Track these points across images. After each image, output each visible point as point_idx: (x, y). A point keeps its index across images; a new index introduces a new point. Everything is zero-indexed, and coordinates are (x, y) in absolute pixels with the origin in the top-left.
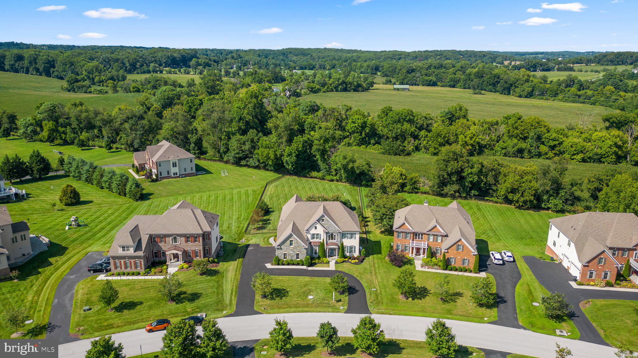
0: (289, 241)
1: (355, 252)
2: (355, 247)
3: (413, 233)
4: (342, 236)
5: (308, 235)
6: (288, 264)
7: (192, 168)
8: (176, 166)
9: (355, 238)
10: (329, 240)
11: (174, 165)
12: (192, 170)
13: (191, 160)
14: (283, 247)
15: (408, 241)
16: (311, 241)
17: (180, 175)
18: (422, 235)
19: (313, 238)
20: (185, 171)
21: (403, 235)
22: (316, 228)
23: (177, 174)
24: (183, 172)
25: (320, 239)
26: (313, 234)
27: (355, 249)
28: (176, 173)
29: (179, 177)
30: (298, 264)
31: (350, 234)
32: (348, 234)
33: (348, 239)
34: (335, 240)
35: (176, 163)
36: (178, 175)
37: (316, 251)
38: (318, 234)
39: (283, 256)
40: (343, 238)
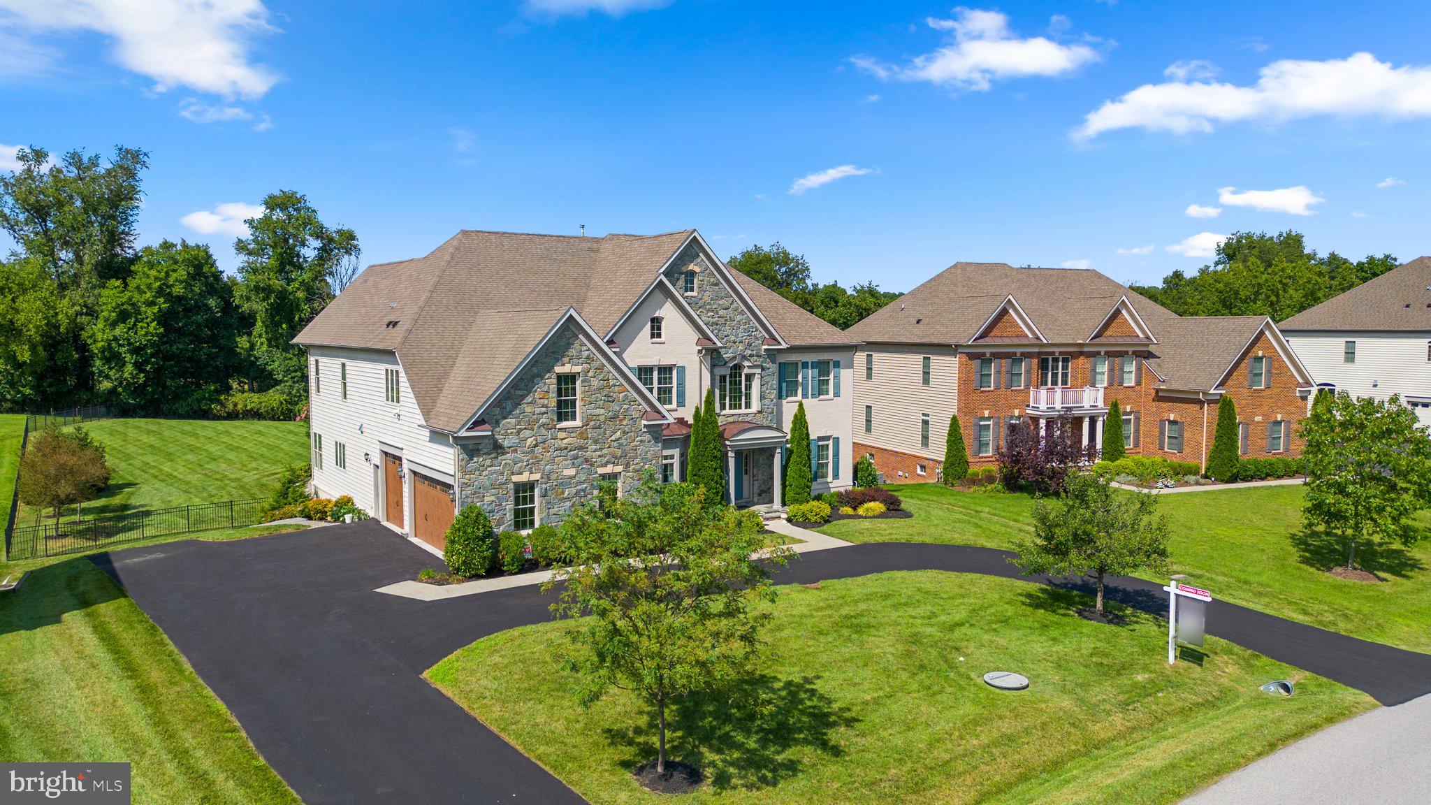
0: (551, 382)
1: (836, 476)
2: (837, 441)
3: (1039, 355)
4: (781, 379)
9: (837, 394)
10: (723, 406)
15: (1021, 398)
18: (1065, 361)
21: (998, 372)
22: (656, 327)
25: (681, 402)
26: (643, 371)
27: (836, 455)
31: (814, 365)
32: (805, 365)
33: (805, 395)
34: (748, 405)
37: (665, 473)
38: (665, 370)
39: (510, 506)
40: (784, 393)
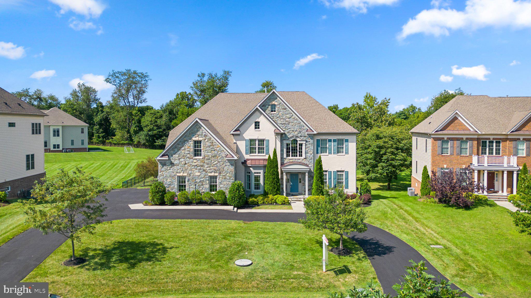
0: (191, 143)
1: (347, 187)
2: (347, 173)
3: (478, 139)
4: (318, 146)
5: (238, 143)
6: (188, 203)
7: (83, 141)
8: (58, 135)
9: (347, 153)
10: (288, 155)
11: (56, 133)
12: (83, 144)
13: (82, 129)
14: (175, 158)
15: (466, 160)
16: (247, 157)
17: (63, 149)
18: (498, 143)
19: (251, 150)
20: (72, 143)
21: (452, 147)
22: (257, 125)
23: (58, 147)
24: (69, 146)
25: (268, 153)
26: (252, 141)
27: (347, 178)
28: (58, 145)
29: (61, 151)
30: (213, 203)
31: (334, 141)
32: (330, 141)
33: (330, 153)
34: (301, 155)
35: (58, 131)
36: (61, 149)
37: (257, 179)
38: (261, 141)
39: (176, 183)
40: (319, 151)
